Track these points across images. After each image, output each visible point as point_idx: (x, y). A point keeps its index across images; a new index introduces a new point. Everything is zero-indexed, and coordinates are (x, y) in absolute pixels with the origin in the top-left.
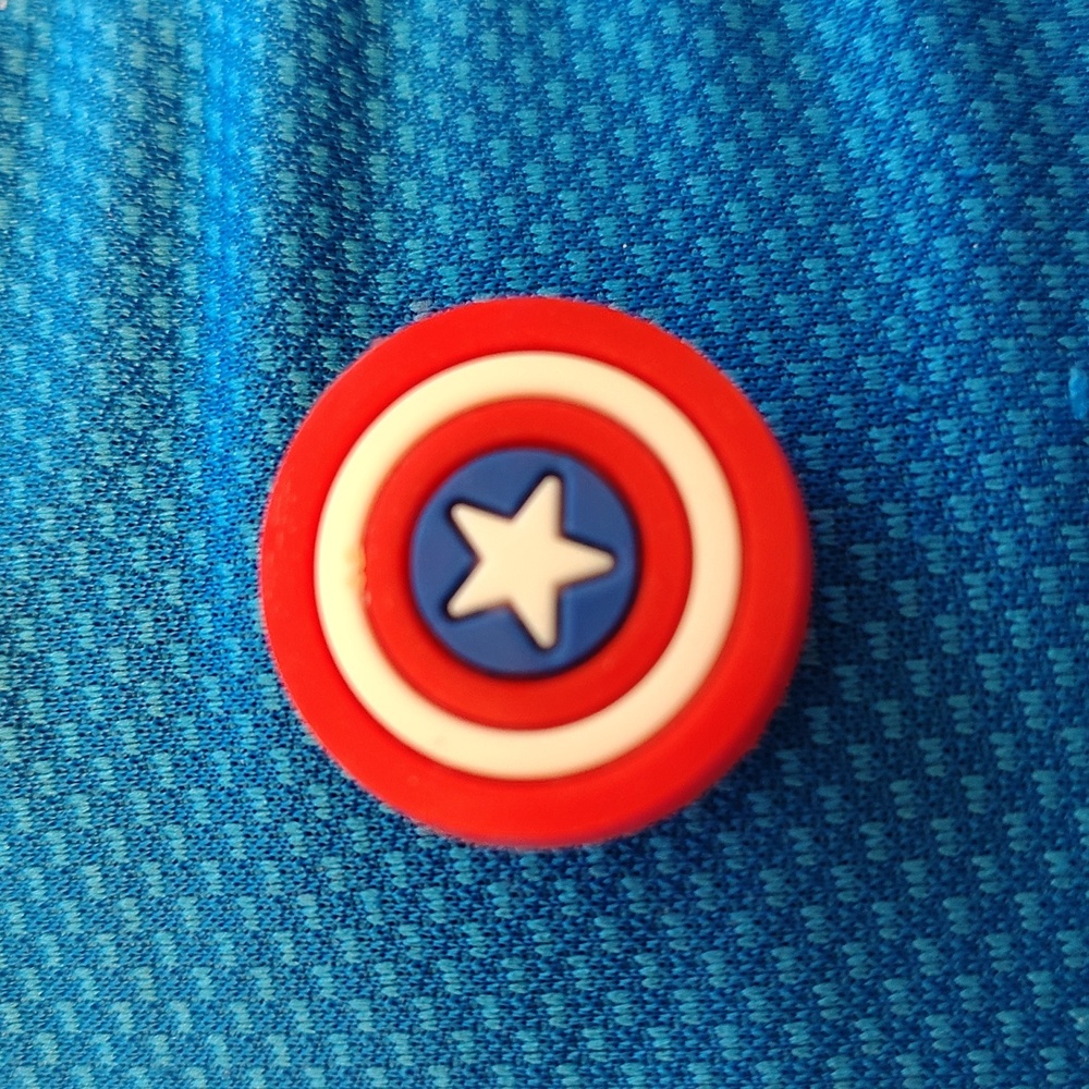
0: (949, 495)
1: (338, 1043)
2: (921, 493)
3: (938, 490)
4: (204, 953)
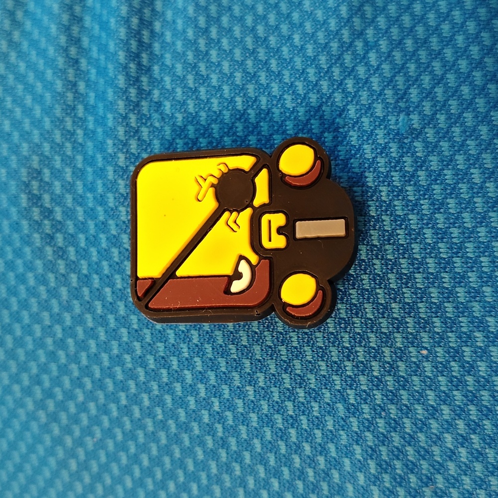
0: (351, 159)
1: (115, 344)
2: (341, 158)
3: (347, 157)
4: (68, 308)
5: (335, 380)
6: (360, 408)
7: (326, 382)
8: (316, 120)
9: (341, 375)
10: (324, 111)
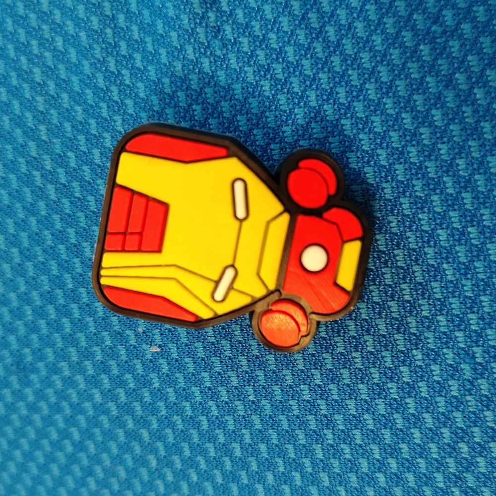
5: (458, 337)
6: (489, 367)
7: (447, 340)
8: (408, 31)
9: (465, 331)
10: (415, 20)
